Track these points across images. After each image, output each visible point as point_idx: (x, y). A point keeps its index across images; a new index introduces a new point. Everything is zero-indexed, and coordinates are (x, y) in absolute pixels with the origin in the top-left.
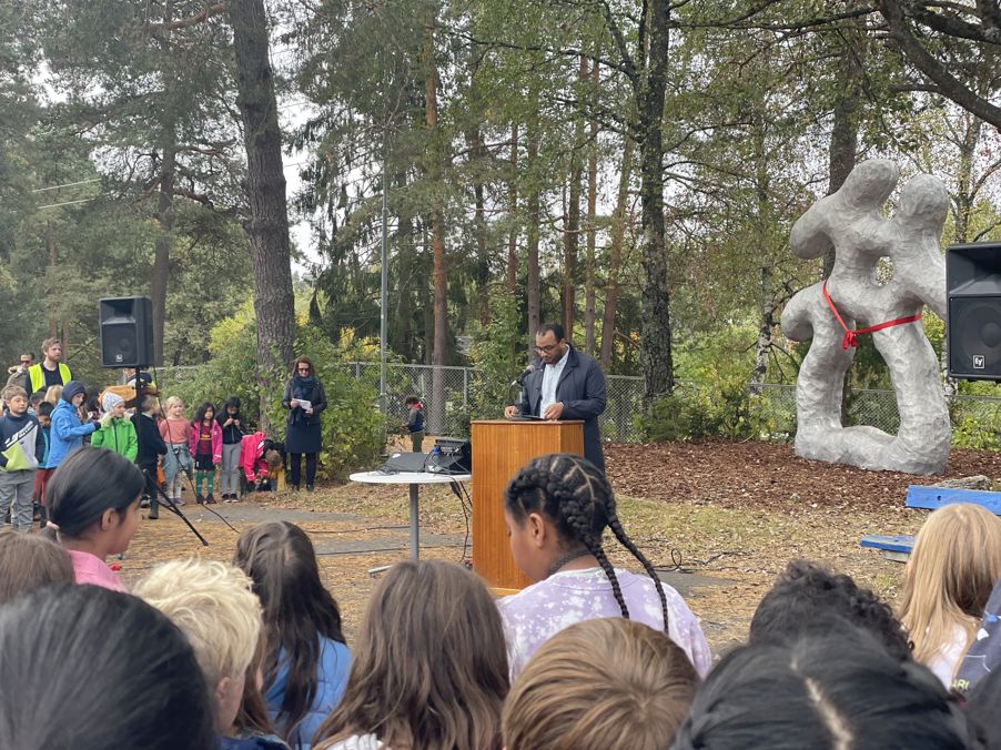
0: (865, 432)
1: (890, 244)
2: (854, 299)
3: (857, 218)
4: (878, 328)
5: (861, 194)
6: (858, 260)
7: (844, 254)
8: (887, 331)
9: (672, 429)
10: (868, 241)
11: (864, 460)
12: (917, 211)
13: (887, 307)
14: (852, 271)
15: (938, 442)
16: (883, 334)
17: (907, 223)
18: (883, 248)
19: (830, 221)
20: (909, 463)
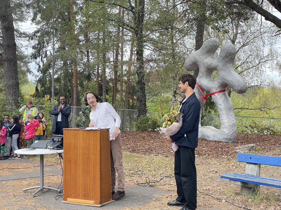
0: (209, 128)
1: (217, 66)
2: (206, 84)
3: (206, 58)
4: (213, 94)
5: (207, 50)
6: (207, 72)
7: (202, 70)
8: (216, 95)
9: (146, 127)
10: (210, 65)
11: (209, 137)
12: (226, 55)
13: (216, 87)
14: (204, 75)
15: (233, 131)
16: (215, 96)
17: (223, 59)
18: (215, 67)
19: (197, 58)
20: (224, 138)
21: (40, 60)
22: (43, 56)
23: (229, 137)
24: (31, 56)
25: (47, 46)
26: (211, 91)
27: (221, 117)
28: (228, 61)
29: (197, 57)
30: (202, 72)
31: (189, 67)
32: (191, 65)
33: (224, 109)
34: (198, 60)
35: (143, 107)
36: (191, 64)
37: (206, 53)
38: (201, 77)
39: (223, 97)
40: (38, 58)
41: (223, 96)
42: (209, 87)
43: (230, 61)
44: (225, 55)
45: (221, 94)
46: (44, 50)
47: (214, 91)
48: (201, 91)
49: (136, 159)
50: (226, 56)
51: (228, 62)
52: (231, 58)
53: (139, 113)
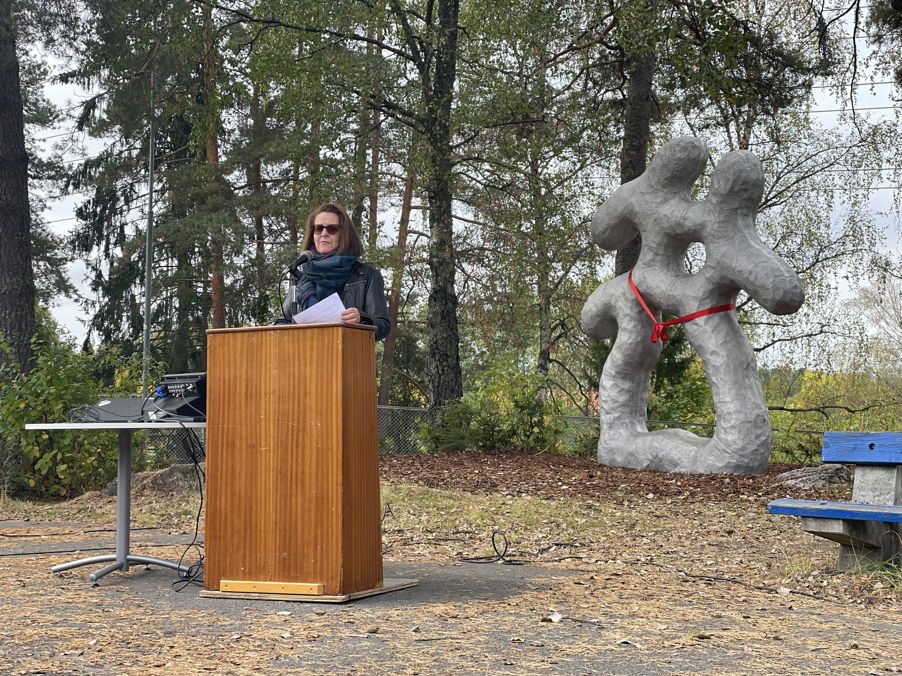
16: (697, 324)
17: (722, 202)
18: (695, 231)
19: (636, 205)
20: (727, 466)
21: (102, 254)
22: (113, 240)
23: (746, 460)
24: (72, 242)
25: (125, 208)
26: (681, 309)
27: (718, 394)
28: (738, 208)
29: (634, 200)
30: (650, 248)
31: (607, 234)
32: (613, 228)
33: (728, 366)
34: (637, 209)
35: (452, 376)
36: (613, 222)
37: (664, 186)
38: (648, 265)
39: (724, 328)
40: (95, 247)
41: (722, 325)
42: (674, 297)
43: (747, 207)
44: (729, 187)
45: (716, 318)
46: (117, 221)
47: (692, 307)
48: (649, 313)
49: (446, 502)
50: (732, 193)
51: (739, 212)
52: (750, 199)
53: (438, 395)
